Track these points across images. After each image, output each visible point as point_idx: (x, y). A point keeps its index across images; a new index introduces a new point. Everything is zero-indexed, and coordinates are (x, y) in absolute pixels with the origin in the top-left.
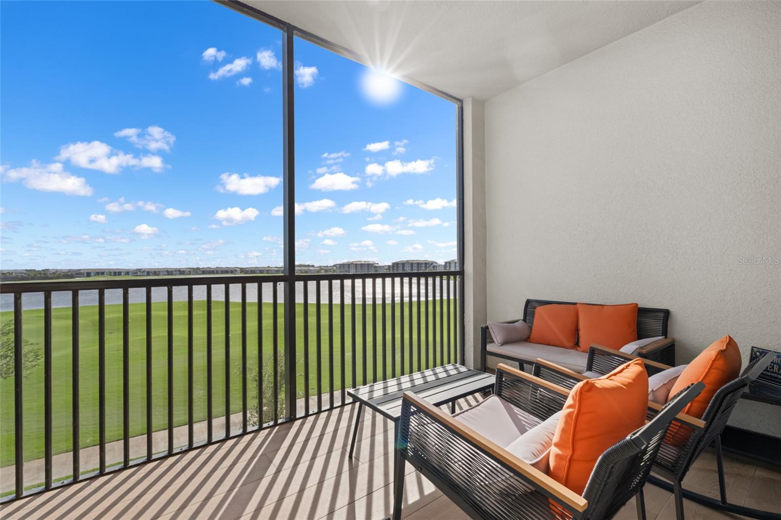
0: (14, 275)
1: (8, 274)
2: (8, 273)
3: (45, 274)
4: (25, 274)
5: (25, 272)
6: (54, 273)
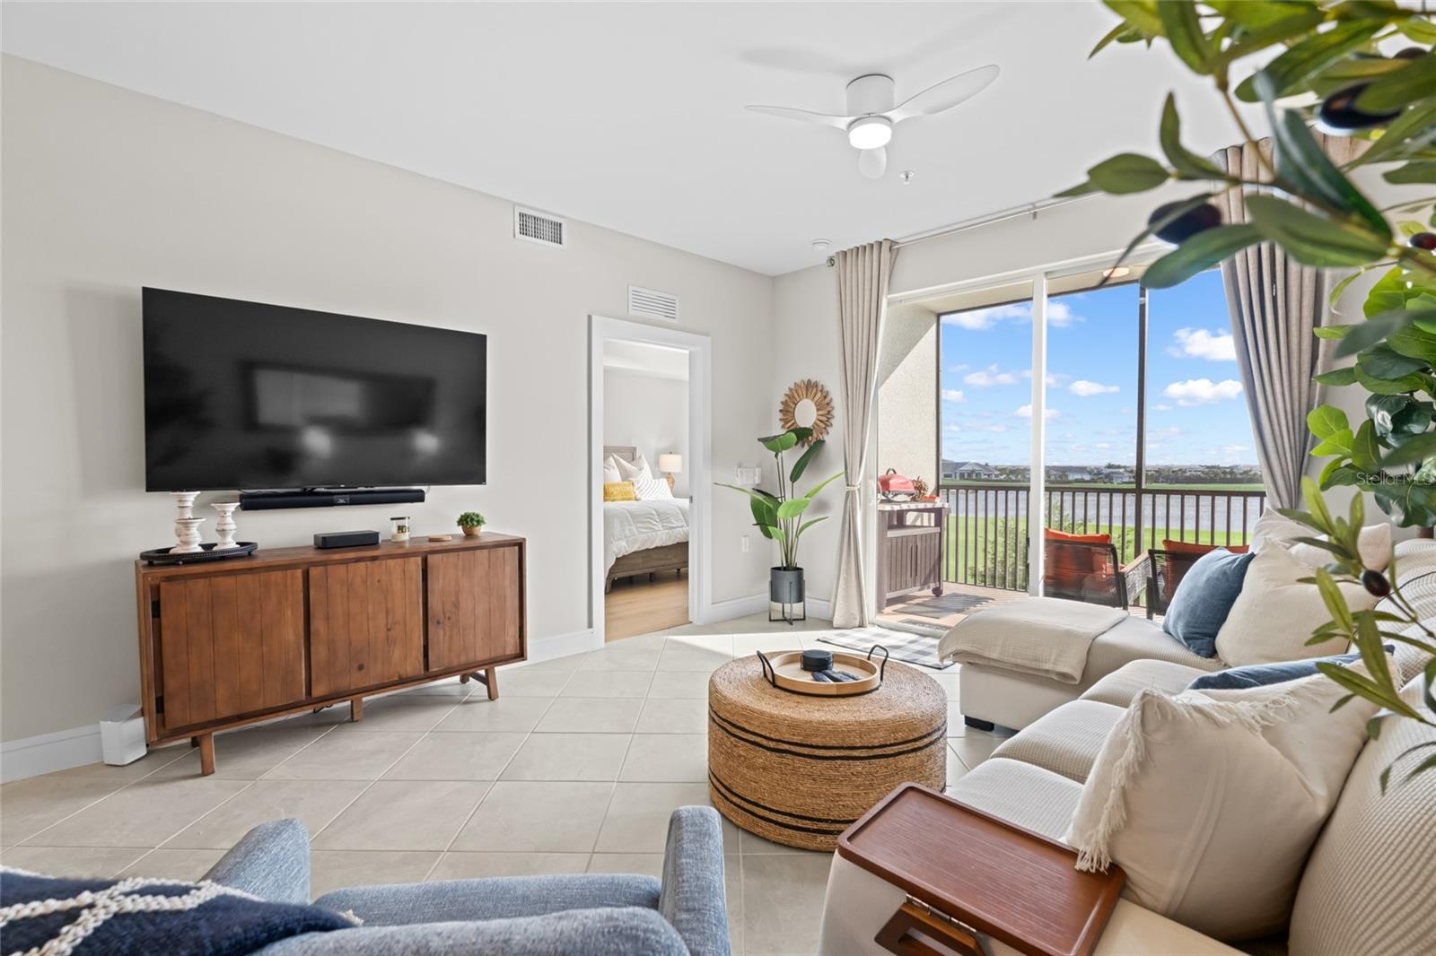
0: (1188, 474)
1: (1180, 472)
2: (1180, 470)
3: (1231, 473)
4: (1203, 472)
5: (1202, 469)
6: (1246, 472)
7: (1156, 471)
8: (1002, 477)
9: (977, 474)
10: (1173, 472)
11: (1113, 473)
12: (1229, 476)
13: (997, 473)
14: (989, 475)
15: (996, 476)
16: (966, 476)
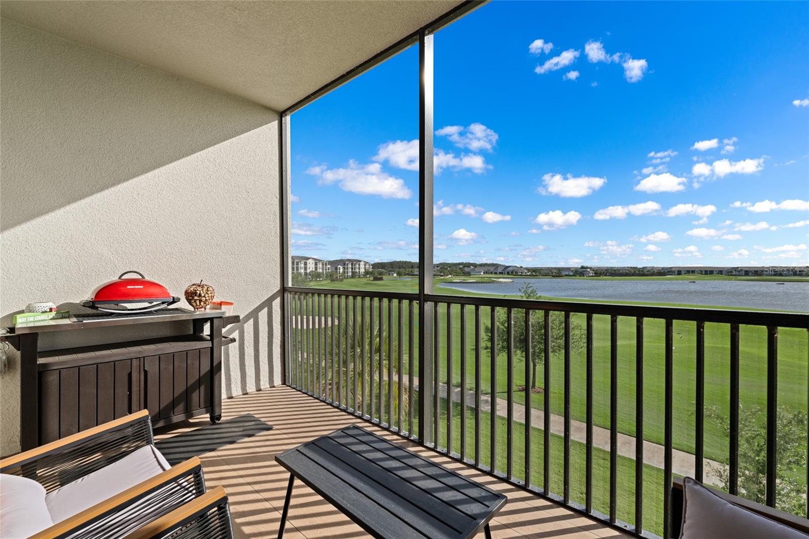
0: (621, 271)
2: (617, 270)
4: (628, 270)
7: (605, 270)
8: (528, 274)
9: (516, 272)
10: (614, 270)
11: (584, 271)
12: (641, 273)
13: (526, 271)
14: (522, 273)
15: (526, 273)
16: (510, 273)
